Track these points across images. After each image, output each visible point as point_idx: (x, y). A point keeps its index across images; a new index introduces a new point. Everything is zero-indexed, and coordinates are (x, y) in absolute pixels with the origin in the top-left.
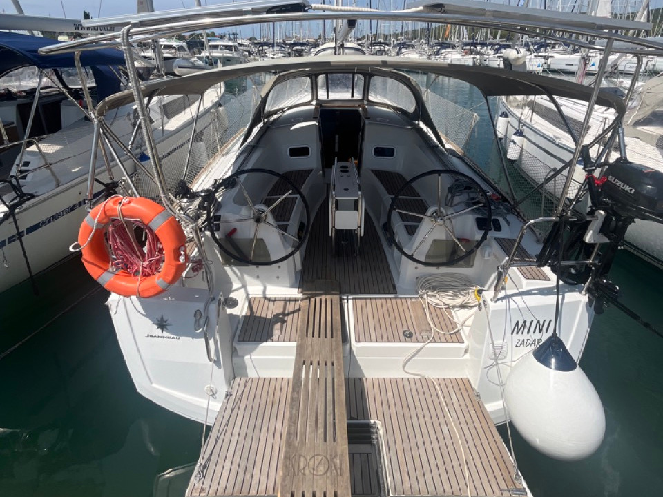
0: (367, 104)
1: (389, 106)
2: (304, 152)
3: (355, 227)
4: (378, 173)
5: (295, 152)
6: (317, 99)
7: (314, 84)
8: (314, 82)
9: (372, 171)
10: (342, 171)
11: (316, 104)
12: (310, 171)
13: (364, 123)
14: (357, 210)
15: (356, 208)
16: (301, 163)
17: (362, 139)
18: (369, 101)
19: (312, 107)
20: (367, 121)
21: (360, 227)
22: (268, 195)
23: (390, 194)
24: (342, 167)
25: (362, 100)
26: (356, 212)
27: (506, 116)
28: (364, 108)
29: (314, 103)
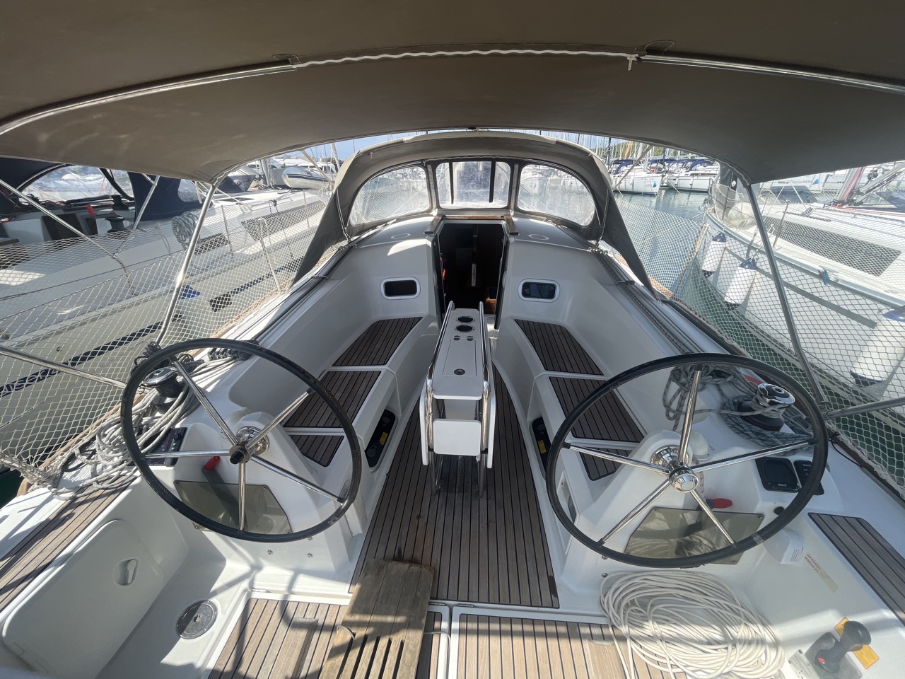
0: (515, 215)
1: (548, 218)
2: (407, 288)
3: (475, 452)
4: (527, 327)
5: (394, 289)
6: (438, 207)
7: (431, 180)
8: (431, 176)
9: (517, 321)
10: (460, 329)
11: (438, 215)
12: (416, 320)
13: (508, 242)
14: (480, 420)
15: (479, 417)
16: (401, 307)
17: (504, 269)
18: (516, 209)
19: (430, 219)
20: (512, 239)
21: (485, 452)
22: (334, 365)
23: (547, 369)
24: (461, 319)
25: (508, 208)
26: (478, 424)
27: (723, 240)
28: (509, 221)
29: (435, 212)
